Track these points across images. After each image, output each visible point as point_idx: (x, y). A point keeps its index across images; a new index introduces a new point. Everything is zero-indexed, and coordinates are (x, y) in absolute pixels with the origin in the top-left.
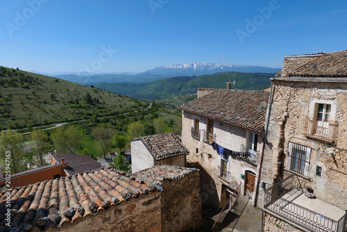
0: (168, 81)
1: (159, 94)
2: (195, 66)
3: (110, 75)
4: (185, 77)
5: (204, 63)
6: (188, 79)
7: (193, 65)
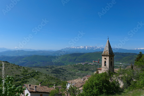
0: (69, 56)
1: (64, 62)
2: (86, 47)
3: (42, 51)
4: (78, 54)
5: (91, 46)
6: (80, 54)
7: (85, 47)
